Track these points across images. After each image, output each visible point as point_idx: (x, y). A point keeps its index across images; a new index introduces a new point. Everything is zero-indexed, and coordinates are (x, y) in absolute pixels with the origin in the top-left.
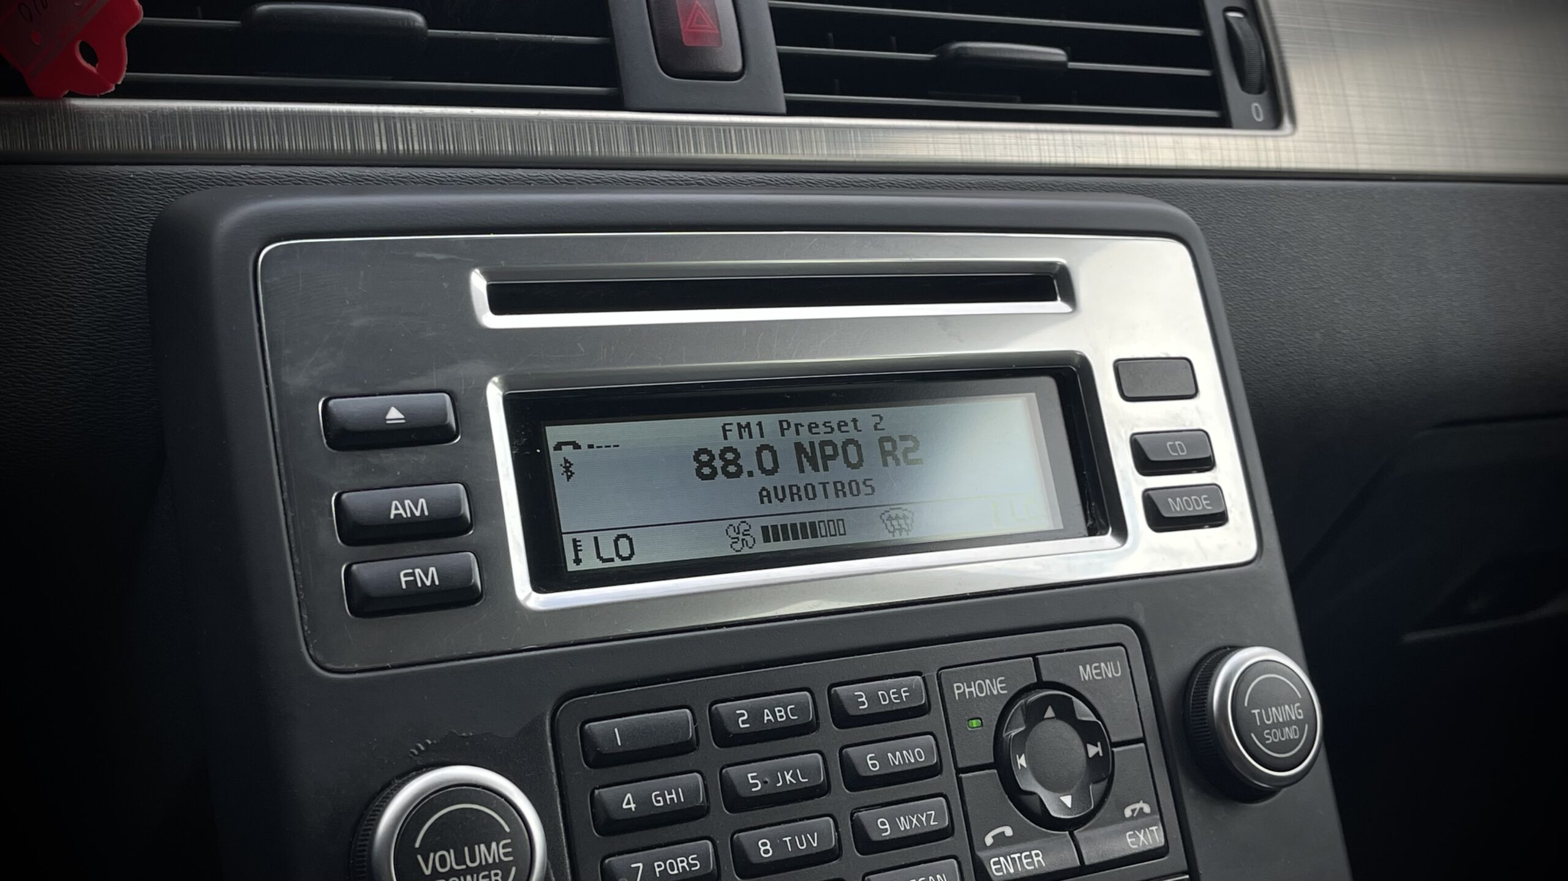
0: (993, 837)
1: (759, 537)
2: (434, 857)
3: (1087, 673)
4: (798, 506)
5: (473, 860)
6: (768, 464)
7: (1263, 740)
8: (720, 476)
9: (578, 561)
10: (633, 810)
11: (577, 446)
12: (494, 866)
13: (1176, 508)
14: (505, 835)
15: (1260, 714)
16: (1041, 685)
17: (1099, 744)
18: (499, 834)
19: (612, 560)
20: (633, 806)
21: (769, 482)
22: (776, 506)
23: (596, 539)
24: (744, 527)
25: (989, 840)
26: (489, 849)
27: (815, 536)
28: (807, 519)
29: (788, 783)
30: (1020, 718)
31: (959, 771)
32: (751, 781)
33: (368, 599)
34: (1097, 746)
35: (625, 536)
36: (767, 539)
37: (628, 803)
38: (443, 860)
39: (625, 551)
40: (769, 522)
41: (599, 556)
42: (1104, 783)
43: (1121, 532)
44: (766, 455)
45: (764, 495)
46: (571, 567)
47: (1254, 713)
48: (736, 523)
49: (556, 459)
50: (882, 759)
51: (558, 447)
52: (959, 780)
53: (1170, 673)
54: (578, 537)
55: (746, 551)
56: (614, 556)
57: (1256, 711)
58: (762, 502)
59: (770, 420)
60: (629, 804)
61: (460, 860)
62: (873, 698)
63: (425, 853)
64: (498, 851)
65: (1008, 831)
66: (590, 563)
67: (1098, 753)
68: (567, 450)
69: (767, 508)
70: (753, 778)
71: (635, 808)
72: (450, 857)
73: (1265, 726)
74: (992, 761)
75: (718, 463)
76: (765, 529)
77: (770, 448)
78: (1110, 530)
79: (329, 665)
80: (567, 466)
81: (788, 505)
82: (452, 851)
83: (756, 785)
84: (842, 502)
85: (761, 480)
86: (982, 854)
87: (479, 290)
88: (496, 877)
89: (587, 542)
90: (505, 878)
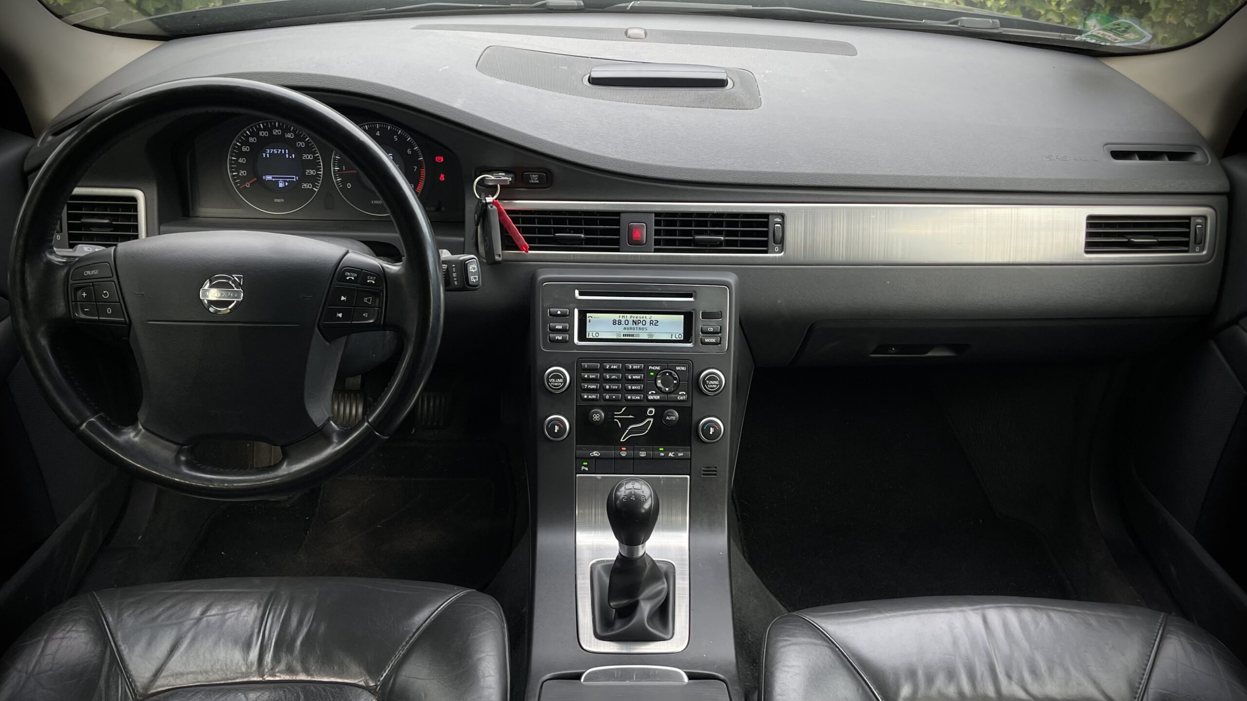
1: (622, 335)
2: (552, 380)
3: (678, 368)
4: (631, 331)
5: (558, 381)
6: (627, 323)
7: (707, 386)
8: (617, 324)
12: (560, 382)
13: (707, 340)
16: (668, 369)
18: (562, 378)
19: (594, 337)
21: (626, 326)
22: (626, 331)
25: (650, 393)
27: (633, 336)
28: (632, 333)
29: (614, 378)
30: (661, 374)
31: (646, 381)
33: (551, 341)
34: (676, 381)
35: (598, 333)
39: (597, 335)
40: (626, 333)
42: (675, 388)
43: (694, 343)
44: (627, 322)
45: (625, 328)
46: (587, 337)
48: (619, 333)
49: (588, 319)
50: (632, 377)
51: (589, 317)
52: (646, 383)
54: (587, 333)
55: (619, 338)
57: (708, 381)
59: (629, 315)
60: (586, 376)
61: (556, 380)
62: (632, 367)
63: (550, 378)
64: (561, 380)
65: (654, 392)
66: (591, 337)
68: (590, 318)
72: (554, 380)
73: (708, 384)
74: (655, 380)
75: (617, 322)
76: (624, 335)
77: (628, 321)
79: (544, 348)
83: (608, 377)
84: (640, 331)
85: (625, 326)
86: (647, 395)
87: (577, 292)
88: (560, 384)
89: (591, 333)
90: (562, 384)
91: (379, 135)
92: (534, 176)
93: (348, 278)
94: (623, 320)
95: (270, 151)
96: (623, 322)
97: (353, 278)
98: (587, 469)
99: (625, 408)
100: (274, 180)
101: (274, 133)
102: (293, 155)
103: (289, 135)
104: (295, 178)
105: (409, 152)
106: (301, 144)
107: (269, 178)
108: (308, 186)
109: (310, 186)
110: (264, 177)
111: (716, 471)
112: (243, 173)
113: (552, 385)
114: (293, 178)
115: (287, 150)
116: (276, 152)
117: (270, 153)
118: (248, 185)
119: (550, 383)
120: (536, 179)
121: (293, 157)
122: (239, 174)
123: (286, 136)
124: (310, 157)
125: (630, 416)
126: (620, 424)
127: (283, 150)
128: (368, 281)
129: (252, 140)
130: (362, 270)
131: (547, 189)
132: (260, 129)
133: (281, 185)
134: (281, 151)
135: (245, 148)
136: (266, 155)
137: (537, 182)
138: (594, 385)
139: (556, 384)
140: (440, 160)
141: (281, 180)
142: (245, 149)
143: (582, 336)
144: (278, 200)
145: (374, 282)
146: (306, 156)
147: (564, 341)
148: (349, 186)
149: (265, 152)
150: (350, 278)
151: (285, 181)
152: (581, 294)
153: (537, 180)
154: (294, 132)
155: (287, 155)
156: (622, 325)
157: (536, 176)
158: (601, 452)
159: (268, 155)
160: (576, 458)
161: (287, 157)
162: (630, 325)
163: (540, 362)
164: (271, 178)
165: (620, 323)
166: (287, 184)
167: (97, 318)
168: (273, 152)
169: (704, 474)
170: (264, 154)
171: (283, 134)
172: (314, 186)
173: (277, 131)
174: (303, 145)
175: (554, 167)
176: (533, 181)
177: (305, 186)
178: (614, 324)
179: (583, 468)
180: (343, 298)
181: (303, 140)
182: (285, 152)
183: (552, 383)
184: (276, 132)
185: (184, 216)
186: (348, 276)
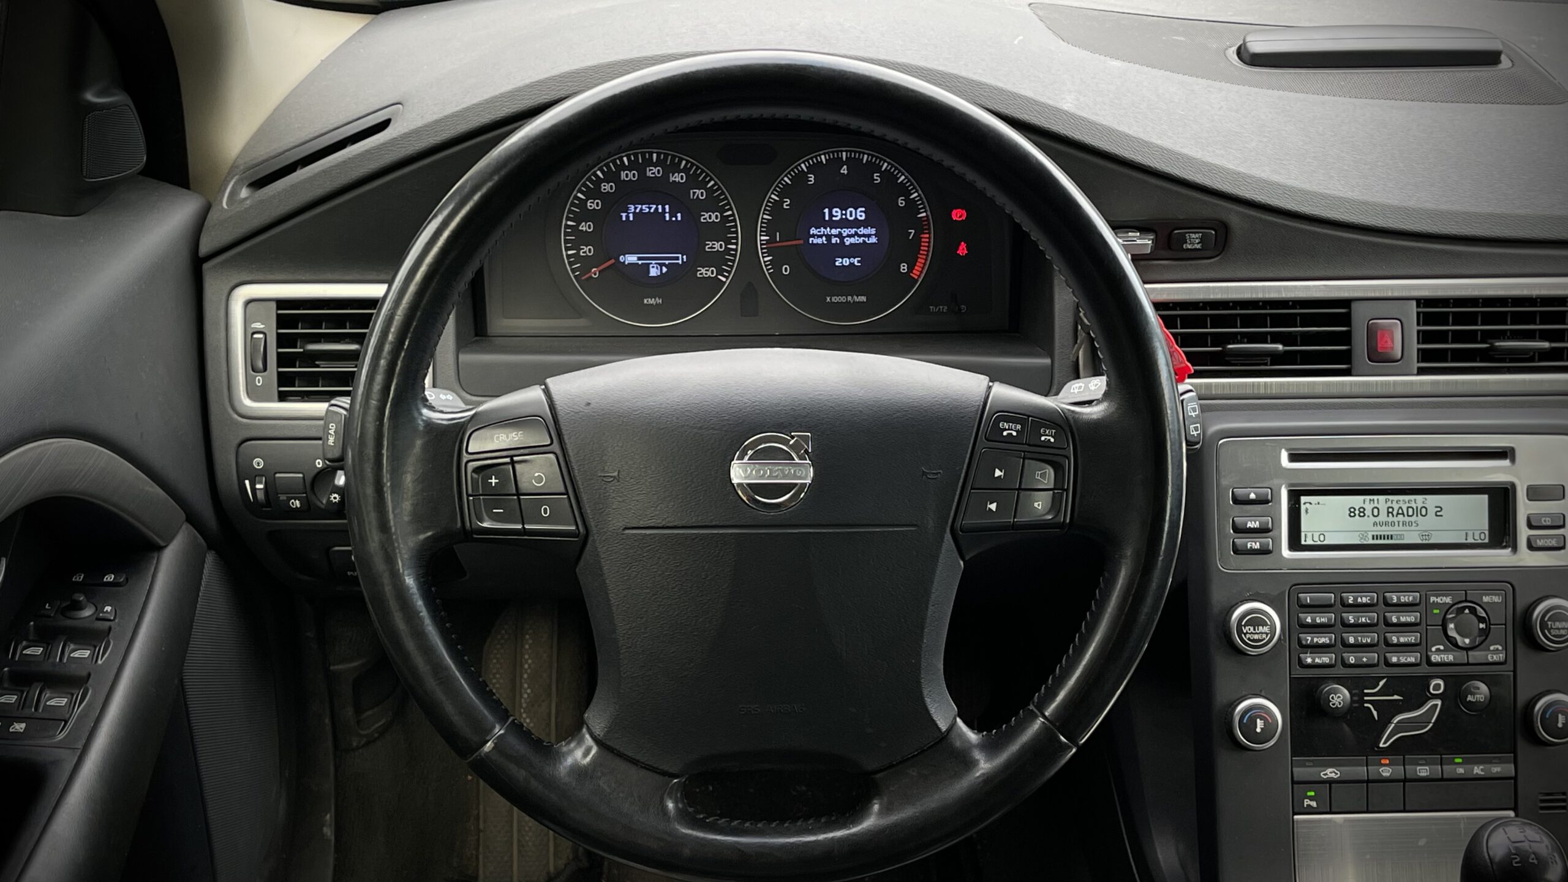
1: (1371, 537)
2: (1247, 628)
3: (1486, 599)
4: (1387, 528)
5: (1258, 630)
6: (1376, 514)
7: (1550, 633)
8: (1357, 516)
9: (1305, 541)
11: (1310, 503)
12: (1264, 633)
13: (1540, 543)
14: (1268, 625)
15: (1552, 624)
16: (1466, 601)
18: (1266, 625)
19: (1317, 542)
20: (1310, 621)
21: (1377, 520)
22: (1379, 528)
23: (1312, 534)
24: (1365, 534)
25: (1434, 649)
26: (1264, 627)
27: (1392, 539)
28: (1390, 533)
29: (1364, 621)
30: (1455, 611)
31: (1427, 625)
32: (1350, 619)
33: (1238, 550)
34: (1484, 625)
35: (1323, 534)
36: (1373, 539)
38: (1249, 629)
39: (1322, 539)
40: (1375, 533)
41: (1313, 540)
42: (1483, 638)
43: (1515, 549)
44: (1376, 511)
45: (1375, 524)
46: (1303, 542)
47: (1549, 623)
48: (1363, 533)
49: (1303, 508)
50: (1398, 618)
51: (1305, 504)
52: (1427, 629)
53: (1523, 604)
54: (1306, 533)
55: (1365, 542)
56: (1318, 540)
58: (1374, 526)
59: (1382, 498)
60: (1309, 620)
61: (1254, 630)
62: (1399, 598)
63: (1245, 626)
64: (1266, 629)
65: (1442, 647)
66: (1310, 542)
67: (1484, 627)
68: (1308, 505)
69: (1375, 528)
72: (1252, 628)
73: (1552, 628)
74: (1440, 624)
75: (1357, 512)
76: (1373, 536)
77: (1378, 509)
78: (1510, 548)
79: (1224, 567)
80: (1306, 510)
83: (1352, 620)
84: (1405, 528)
85: (1373, 519)
86: (1429, 653)
87: (1284, 455)
88: (1263, 636)
89: (1309, 535)
90: (1267, 637)
91: (846, 172)
92: (1193, 236)
93: (1005, 433)
94: (1368, 507)
95: (636, 208)
96: (1368, 512)
97: (1014, 434)
98: (1314, 804)
99: (1384, 680)
100: (640, 262)
101: (649, 174)
102: (679, 215)
103: (676, 178)
104: (681, 259)
105: (901, 202)
106: (699, 193)
107: (631, 259)
108: (709, 273)
109: (712, 273)
110: (622, 259)
111: (1564, 801)
112: (586, 250)
113: (1249, 639)
114: (677, 258)
115: (667, 207)
116: (647, 210)
117: (634, 213)
118: (595, 275)
119: (1245, 634)
120: (1197, 241)
121: (679, 219)
122: (578, 253)
123: (672, 179)
124: (714, 217)
125: (1396, 697)
126: (1375, 713)
127: (660, 207)
128: (1043, 438)
129: (606, 187)
130: (1029, 416)
131: (1213, 260)
132: (623, 167)
133: (654, 272)
134: (657, 209)
135: (593, 203)
136: (627, 217)
137: (1199, 246)
138: (1325, 637)
139: (1256, 637)
140: (960, 217)
141: (654, 262)
142: (593, 205)
143: (1295, 543)
144: (652, 301)
145: (1052, 440)
146: (707, 215)
147: (1264, 551)
148: (786, 270)
149: (626, 210)
150: (1008, 434)
151: (661, 265)
152: (1294, 457)
153: (1198, 243)
154: (686, 170)
155: (667, 215)
156: (1366, 517)
157: (1197, 235)
158: (1342, 768)
159: (631, 215)
160: (1293, 782)
161: (667, 219)
162: (1383, 517)
163: (1218, 596)
164: (636, 259)
165: (1362, 512)
166: (665, 270)
167: (520, 527)
168: (641, 209)
169: (1542, 808)
170: (624, 215)
171: (666, 176)
172: (720, 272)
173: (655, 170)
174: (702, 196)
175: (1234, 216)
176: (1189, 247)
177: (704, 272)
178: (1350, 516)
179: (1307, 802)
180: (998, 473)
181: (702, 185)
182: (664, 209)
183: (1248, 636)
184: (653, 172)
185: (476, 335)
186: (1005, 430)
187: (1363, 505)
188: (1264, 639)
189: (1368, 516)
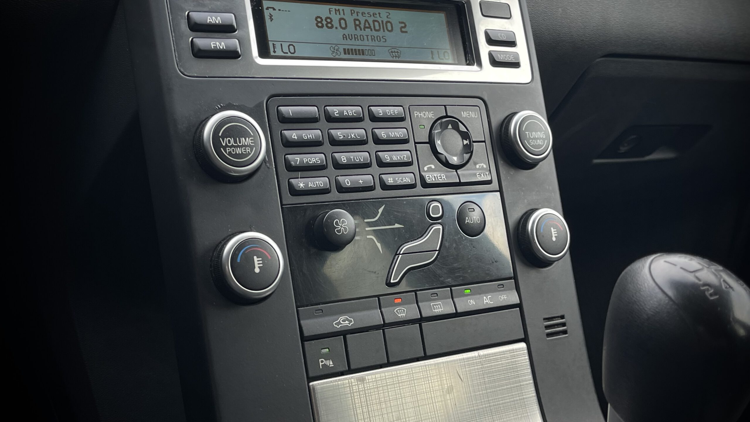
0: (427, 168)
1: (342, 51)
2: (226, 140)
3: (464, 114)
4: (357, 43)
5: (240, 143)
7: (529, 144)
8: (325, 27)
9: (274, 52)
10: (296, 139)
11: (274, 9)
12: (247, 146)
13: (500, 58)
14: (251, 136)
15: (529, 134)
16: (447, 116)
17: (468, 140)
19: (287, 53)
20: (296, 138)
21: (346, 32)
22: (349, 42)
23: (281, 44)
24: (336, 48)
25: (426, 169)
26: (245, 140)
27: (363, 54)
28: (361, 48)
29: (353, 137)
30: (439, 127)
31: (415, 143)
32: (339, 135)
33: (200, 50)
34: (467, 141)
35: (292, 45)
36: (345, 53)
37: (294, 136)
38: (229, 141)
39: (292, 50)
40: (347, 47)
41: (282, 51)
42: (469, 155)
43: (480, 64)
44: (342, 22)
45: (344, 37)
46: (272, 53)
47: (526, 133)
48: (334, 46)
49: (266, 13)
50: (387, 134)
51: (267, 9)
52: (416, 146)
53: (496, 120)
54: (275, 43)
55: (338, 57)
56: (288, 51)
57: (527, 133)
58: (344, 39)
59: (347, 9)
61: (235, 142)
62: (384, 112)
63: (224, 136)
64: (248, 141)
65: (433, 167)
66: (279, 53)
67: (467, 143)
68: (271, 10)
69: (345, 42)
70: (340, 134)
71: (297, 138)
72: (232, 141)
73: (530, 138)
74: (428, 141)
75: (324, 22)
76: (344, 49)
77: (345, 20)
78: (476, 64)
79: (185, 73)
80: (271, 16)
81: (353, 42)
82: (232, 139)
83: (341, 137)
84: (374, 43)
85: (340, 31)
86: (423, 174)
88: (248, 150)
89: (278, 45)
90: (251, 151)
94: (336, 18)
96: (336, 24)
98: (330, 363)
99: (383, 206)
111: (564, 325)
113: (230, 154)
119: (225, 148)
125: (397, 226)
126: (379, 245)
138: (315, 157)
139: (239, 151)
143: (264, 52)
147: (231, 55)
158: (354, 314)
160: (304, 339)
162: (351, 30)
165: (329, 24)
169: (549, 335)
178: (318, 27)
179: (322, 362)
183: (228, 150)
187: (329, 16)
188: (249, 154)
189: (336, 28)
